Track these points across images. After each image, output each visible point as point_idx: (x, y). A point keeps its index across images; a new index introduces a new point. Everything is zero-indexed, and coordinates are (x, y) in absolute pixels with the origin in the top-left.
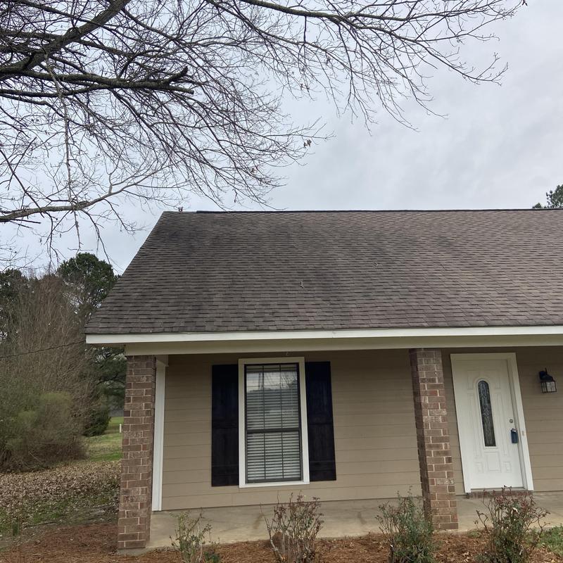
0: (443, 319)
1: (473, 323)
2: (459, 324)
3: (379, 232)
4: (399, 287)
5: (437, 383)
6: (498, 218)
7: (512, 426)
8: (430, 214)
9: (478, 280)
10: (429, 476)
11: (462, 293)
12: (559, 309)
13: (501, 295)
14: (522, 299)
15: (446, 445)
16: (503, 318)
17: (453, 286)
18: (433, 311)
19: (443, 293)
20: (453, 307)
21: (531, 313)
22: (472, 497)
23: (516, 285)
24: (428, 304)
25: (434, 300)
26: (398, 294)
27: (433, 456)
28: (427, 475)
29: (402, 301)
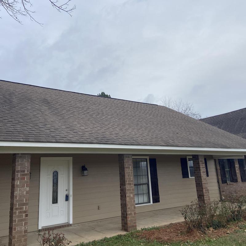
0: (33, 138)
1: (49, 140)
2: (41, 140)
3: (11, 92)
4: (13, 119)
5: (26, 173)
6: (74, 96)
7: (67, 193)
8: (43, 89)
9: (58, 120)
10: (13, 226)
11: (47, 125)
12: (91, 136)
13: (66, 128)
14: (76, 130)
15: (26, 207)
16: (65, 139)
17: (44, 122)
18: (29, 133)
19: (38, 125)
20: (40, 132)
21: (79, 137)
22: (42, 231)
23: (75, 124)
24: (27, 129)
25: (31, 128)
26: (11, 122)
27: (17, 214)
28: (12, 225)
29: (12, 126)
